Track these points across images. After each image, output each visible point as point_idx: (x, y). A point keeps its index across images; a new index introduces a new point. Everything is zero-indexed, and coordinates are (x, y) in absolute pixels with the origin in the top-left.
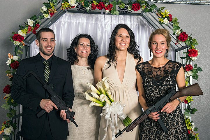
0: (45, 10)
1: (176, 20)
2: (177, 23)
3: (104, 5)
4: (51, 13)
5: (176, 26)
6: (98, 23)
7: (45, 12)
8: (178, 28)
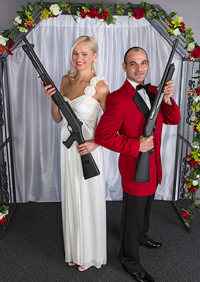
0: (20, 22)
1: (189, 31)
2: (190, 34)
3: (97, 13)
4: (27, 25)
5: (189, 38)
6: (88, 27)
7: (20, 25)
8: (192, 40)
